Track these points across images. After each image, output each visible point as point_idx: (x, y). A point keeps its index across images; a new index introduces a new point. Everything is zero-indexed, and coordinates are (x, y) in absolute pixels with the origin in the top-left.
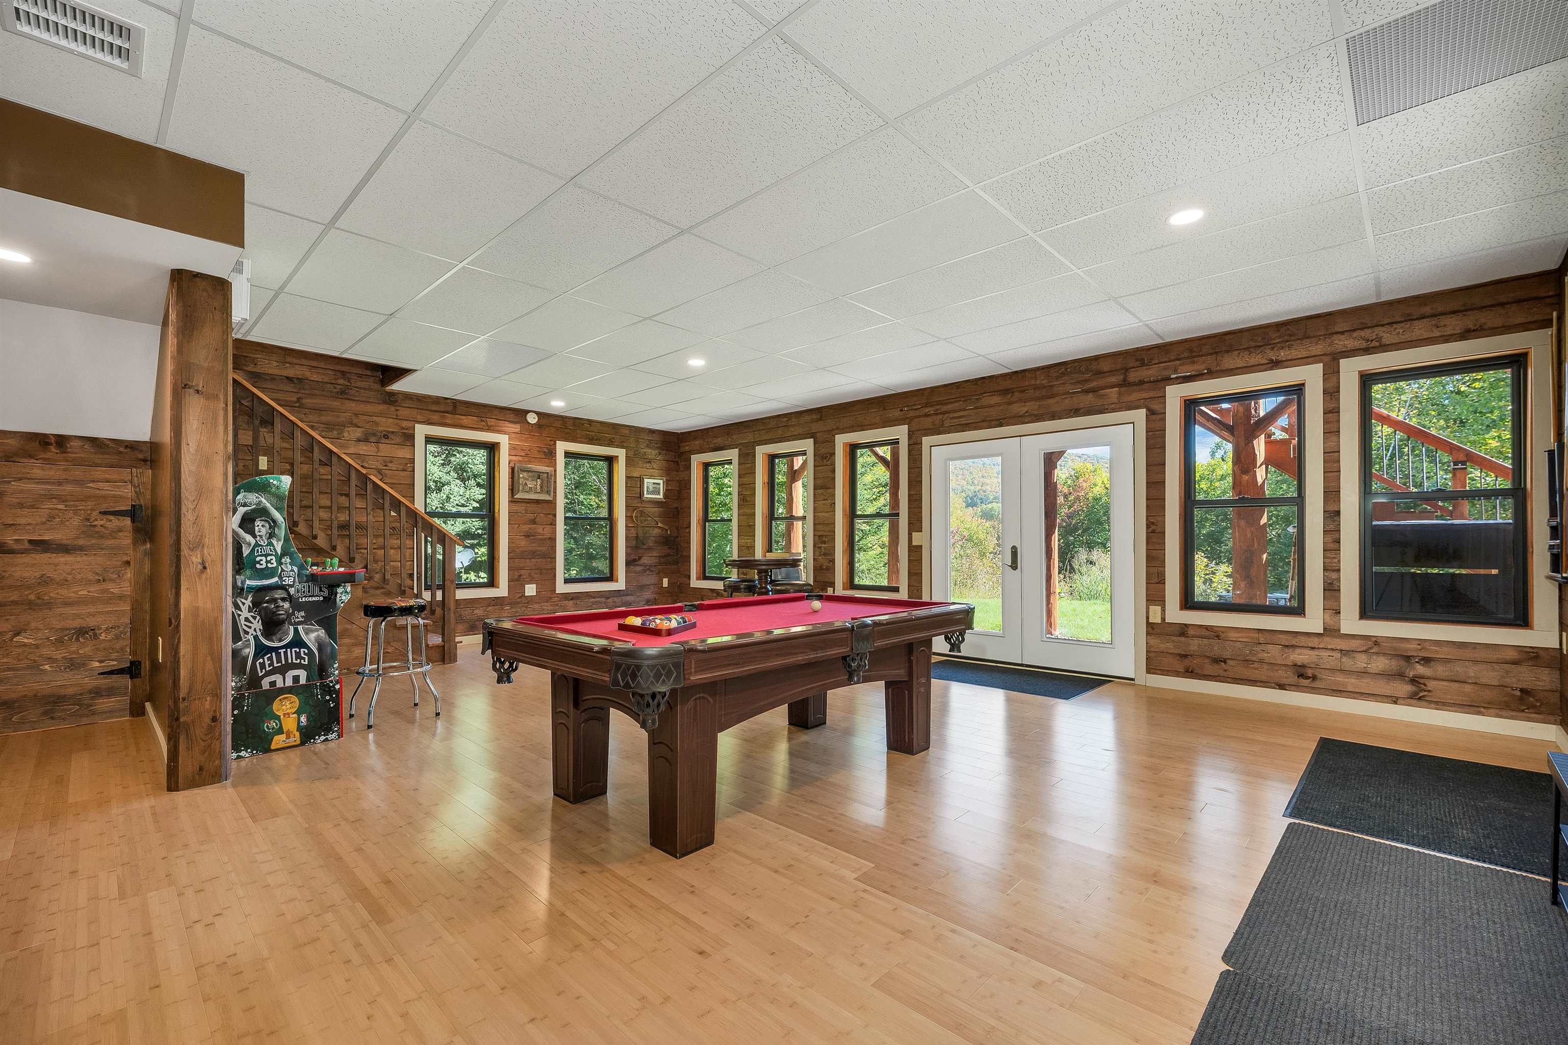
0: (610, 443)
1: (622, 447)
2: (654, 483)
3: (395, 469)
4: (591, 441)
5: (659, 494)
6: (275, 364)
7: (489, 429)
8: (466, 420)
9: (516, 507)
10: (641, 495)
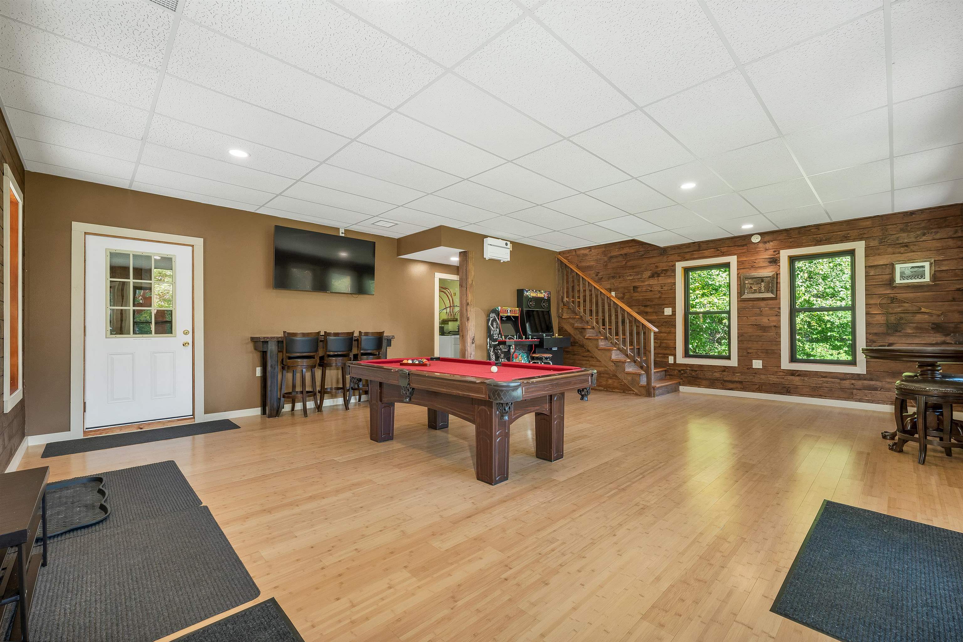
0: (845, 239)
1: (861, 239)
2: (913, 267)
3: (666, 289)
4: (819, 242)
5: (922, 276)
6: (617, 250)
7: (723, 254)
8: (707, 253)
9: (744, 305)
10: (892, 280)
